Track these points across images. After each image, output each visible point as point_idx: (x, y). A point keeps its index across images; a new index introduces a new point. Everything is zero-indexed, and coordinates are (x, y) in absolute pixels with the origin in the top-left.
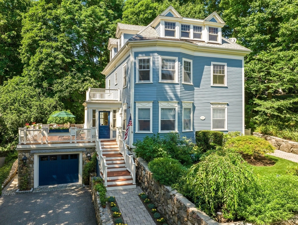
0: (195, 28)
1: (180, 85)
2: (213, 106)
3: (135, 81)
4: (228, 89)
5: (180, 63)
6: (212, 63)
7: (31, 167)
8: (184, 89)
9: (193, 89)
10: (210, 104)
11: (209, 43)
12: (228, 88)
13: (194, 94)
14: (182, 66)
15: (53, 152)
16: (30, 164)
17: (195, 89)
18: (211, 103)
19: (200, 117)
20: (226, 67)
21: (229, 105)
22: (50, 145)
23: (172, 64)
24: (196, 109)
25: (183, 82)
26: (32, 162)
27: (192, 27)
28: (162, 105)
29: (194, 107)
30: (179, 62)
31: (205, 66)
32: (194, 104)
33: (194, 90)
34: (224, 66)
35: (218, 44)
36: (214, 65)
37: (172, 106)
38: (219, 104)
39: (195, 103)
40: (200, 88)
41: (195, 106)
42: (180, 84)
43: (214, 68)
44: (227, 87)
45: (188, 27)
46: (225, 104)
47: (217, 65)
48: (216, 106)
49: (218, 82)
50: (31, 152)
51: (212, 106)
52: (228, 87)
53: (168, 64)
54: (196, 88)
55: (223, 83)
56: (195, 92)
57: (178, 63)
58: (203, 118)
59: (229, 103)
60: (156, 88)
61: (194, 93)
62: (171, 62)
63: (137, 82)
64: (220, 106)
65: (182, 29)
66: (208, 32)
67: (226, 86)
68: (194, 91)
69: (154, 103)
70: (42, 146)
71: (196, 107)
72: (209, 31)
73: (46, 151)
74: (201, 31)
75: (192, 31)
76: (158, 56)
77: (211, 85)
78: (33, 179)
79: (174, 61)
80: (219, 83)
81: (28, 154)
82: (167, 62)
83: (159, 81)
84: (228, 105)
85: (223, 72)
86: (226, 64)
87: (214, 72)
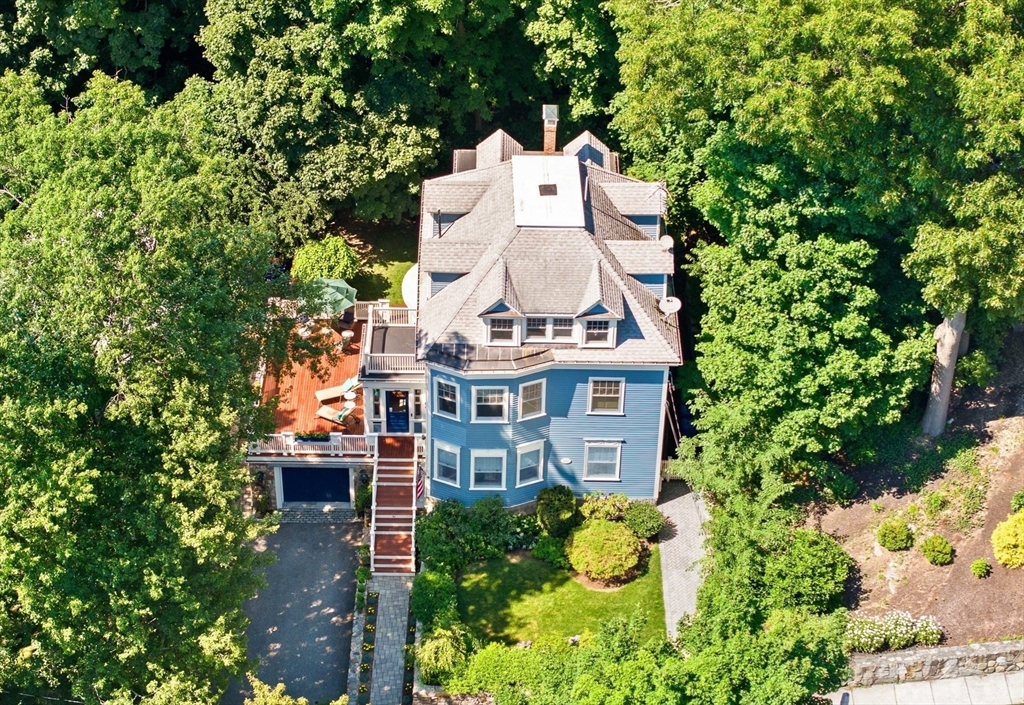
0: (557, 321)
2: (590, 444)
5: (512, 393)
6: (591, 379)
7: (271, 483)
9: (547, 420)
10: (584, 441)
11: (585, 348)
14: (518, 396)
16: (269, 480)
17: (552, 419)
19: (561, 460)
21: (627, 442)
23: (496, 396)
25: (520, 420)
26: (272, 478)
27: (550, 320)
28: (477, 453)
29: (548, 447)
30: (510, 391)
31: (577, 385)
32: (550, 442)
34: (618, 383)
35: (607, 348)
36: (596, 382)
38: (603, 441)
39: (550, 439)
41: (552, 444)
42: (511, 424)
43: (595, 385)
44: (624, 415)
45: (542, 321)
46: (616, 441)
47: (603, 382)
48: (596, 444)
51: (587, 444)
52: (627, 416)
53: (490, 396)
55: (615, 409)
57: (509, 395)
58: (566, 460)
60: (465, 430)
62: (494, 394)
64: (606, 445)
65: (529, 325)
66: (584, 329)
67: (622, 413)
69: (464, 448)
72: (588, 327)
74: (571, 325)
75: (549, 327)
77: (587, 413)
78: (275, 499)
79: (501, 391)
80: (608, 409)
82: (487, 394)
83: (470, 420)
84: (624, 442)
85: (617, 392)
86: (623, 379)
87: (595, 391)
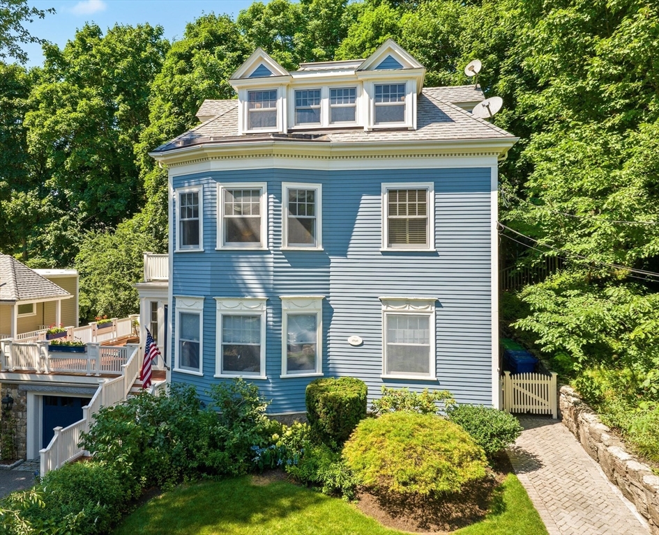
0: (336, 94)
1: (275, 254)
2: (389, 309)
3: (174, 247)
4: (440, 258)
5: (272, 196)
6: (385, 186)
7: (21, 417)
8: (289, 265)
9: (327, 260)
10: (380, 303)
11: (374, 130)
12: (439, 256)
13: (329, 276)
14: (282, 205)
15: (57, 392)
16: (19, 411)
17: (332, 260)
18: (381, 300)
19: (349, 339)
20: (431, 195)
21: (443, 305)
22: (51, 378)
23: (250, 201)
24: (334, 314)
25: (285, 247)
26: (23, 408)
27: (325, 92)
28: (225, 306)
29: (328, 311)
30: (268, 194)
31: (363, 198)
32: (330, 303)
33: (330, 263)
34: (423, 192)
35: (405, 129)
36: (392, 193)
37: (251, 310)
38: (408, 302)
39: (331, 298)
40: (349, 257)
41: (333, 306)
42: (272, 252)
43: (391, 199)
44: (436, 252)
45: (315, 95)
46: (429, 302)
47: (403, 191)
48: (397, 308)
49: (408, 239)
50: (20, 387)
51: (384, 308)
52: (440, 253)
53: (242, 202)
54: (334, 259)
55: (423, 240)
56: (331, 269)
57: (268, 198)
58: (355, 339)
59: (440, 301)
60: (209, 264)
61: (329, 272)
62: (248, 198)
63: (178, 250)
64: (411, 309)
65: (298, 103)
66: (372, 101)
67: (432, 249)
68: (329, 267)
69: (207, 301)
70: (38, 377)
71: (335, 310)
72: (376, 96)
73: (43, 387)
74: (353, 98)
75: (325, 104)
76: (213, 185)
77: (381, 250)
78: (25, 442)
79: (257, 193)
80: (412, 241)
81: (16, 390)
82: (238, 198)
83: (216, 246)
84: (438, 304)
85: (423, 210)
86: (431, 185)
87: (392, 210)
